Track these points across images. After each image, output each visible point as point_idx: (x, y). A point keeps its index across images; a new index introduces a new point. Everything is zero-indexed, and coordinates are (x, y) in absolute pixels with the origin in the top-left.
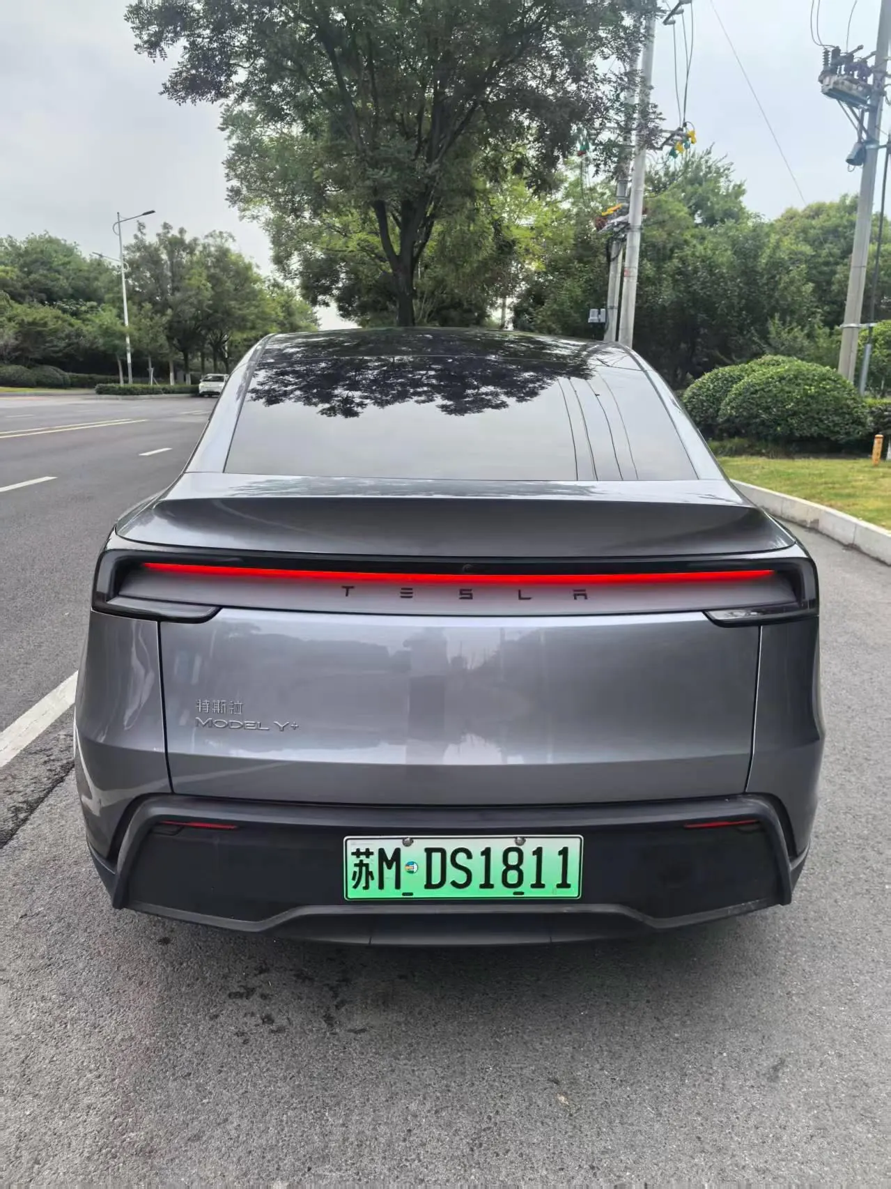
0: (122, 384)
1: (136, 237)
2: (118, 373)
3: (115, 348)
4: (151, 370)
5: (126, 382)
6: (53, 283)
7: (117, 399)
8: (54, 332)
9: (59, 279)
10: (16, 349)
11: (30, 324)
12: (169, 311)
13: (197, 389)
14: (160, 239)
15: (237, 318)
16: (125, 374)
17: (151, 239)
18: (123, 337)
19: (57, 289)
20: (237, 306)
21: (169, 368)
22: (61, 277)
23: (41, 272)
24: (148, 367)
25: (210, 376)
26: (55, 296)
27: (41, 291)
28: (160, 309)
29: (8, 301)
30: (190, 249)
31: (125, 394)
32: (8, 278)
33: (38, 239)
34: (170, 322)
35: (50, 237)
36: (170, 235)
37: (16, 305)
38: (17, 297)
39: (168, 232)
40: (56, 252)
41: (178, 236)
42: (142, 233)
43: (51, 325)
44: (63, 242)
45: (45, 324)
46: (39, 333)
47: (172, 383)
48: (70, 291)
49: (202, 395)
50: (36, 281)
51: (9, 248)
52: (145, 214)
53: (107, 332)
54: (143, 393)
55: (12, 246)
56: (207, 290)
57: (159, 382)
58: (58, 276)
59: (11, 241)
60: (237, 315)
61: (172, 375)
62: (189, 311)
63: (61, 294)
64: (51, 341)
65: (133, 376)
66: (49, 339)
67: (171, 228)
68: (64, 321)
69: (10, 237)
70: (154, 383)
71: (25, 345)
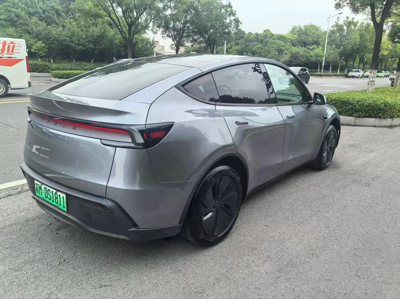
0: (318, 73)
1: (336, 22)
2: (318, 69)
3: (318, 61)
4: (331, 68)
5: (320, 72)
6: (307, 40)
7: (315, 78)
8: (302, 56)
9: (309, 38)
10: (289, 61)
11: (294, 53)
12: (341, 47)
13: (348, 75)
14: (344, 22)
15: (369, 49)
16: (321, 69)
17: (341, 22)
18: (322, 57)
19: (308, 42)
20: (370, 45)
21: (338, 67)
22: (310, 38)
23: (304, 36)
24: (330, 67)
25: (354, 70)
26: (306, 44)
27: (303, 43)
28: (338, 46)
29: (291, 46)
30: (355, 25)
31: (319, 76)
32: (293, 39)
33: (308, 25)
34: (342, 51)
35: (312, 25)
36: (348, 21)
37: (293, 47)
38: (294, 45)
39: (348, 19)
40: (313, 29)
41: (352, 21)
42: (338, 21)
43: (301, 53)
44: (316, 26)
45: (299, 53)
46: (297, 56)
47: (338, 73)
48: (312, 42)
49: (349, 77)
50: (301, 40)
51: (299, 29)
52: (339, 14)
53: (317, 55)
54: (325, 76)
55: (299, 28)
56: (358, 39)
57: (333, 72)
58: (309, 37)
59: (299, 27)
60: (368, 48)
61: (339, 70)
62: (349, 47)
63: (309, 43)
64: (300, 59)
65: (324, 70)
66: (299, 58)
67: (349, 18)
68: (307, 52)
69: (299, 25)
70: (331, 72)
71: (292, 60)
